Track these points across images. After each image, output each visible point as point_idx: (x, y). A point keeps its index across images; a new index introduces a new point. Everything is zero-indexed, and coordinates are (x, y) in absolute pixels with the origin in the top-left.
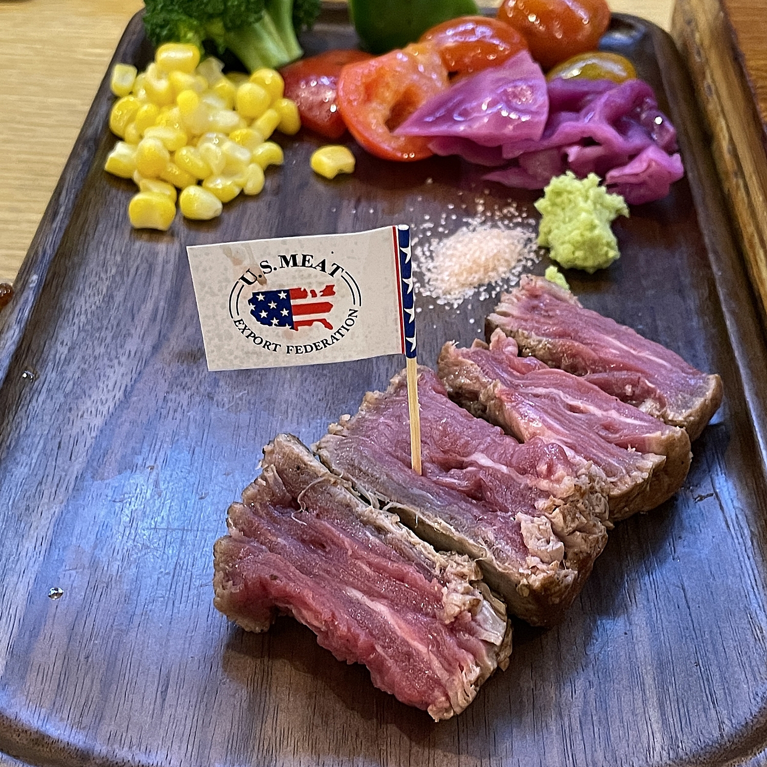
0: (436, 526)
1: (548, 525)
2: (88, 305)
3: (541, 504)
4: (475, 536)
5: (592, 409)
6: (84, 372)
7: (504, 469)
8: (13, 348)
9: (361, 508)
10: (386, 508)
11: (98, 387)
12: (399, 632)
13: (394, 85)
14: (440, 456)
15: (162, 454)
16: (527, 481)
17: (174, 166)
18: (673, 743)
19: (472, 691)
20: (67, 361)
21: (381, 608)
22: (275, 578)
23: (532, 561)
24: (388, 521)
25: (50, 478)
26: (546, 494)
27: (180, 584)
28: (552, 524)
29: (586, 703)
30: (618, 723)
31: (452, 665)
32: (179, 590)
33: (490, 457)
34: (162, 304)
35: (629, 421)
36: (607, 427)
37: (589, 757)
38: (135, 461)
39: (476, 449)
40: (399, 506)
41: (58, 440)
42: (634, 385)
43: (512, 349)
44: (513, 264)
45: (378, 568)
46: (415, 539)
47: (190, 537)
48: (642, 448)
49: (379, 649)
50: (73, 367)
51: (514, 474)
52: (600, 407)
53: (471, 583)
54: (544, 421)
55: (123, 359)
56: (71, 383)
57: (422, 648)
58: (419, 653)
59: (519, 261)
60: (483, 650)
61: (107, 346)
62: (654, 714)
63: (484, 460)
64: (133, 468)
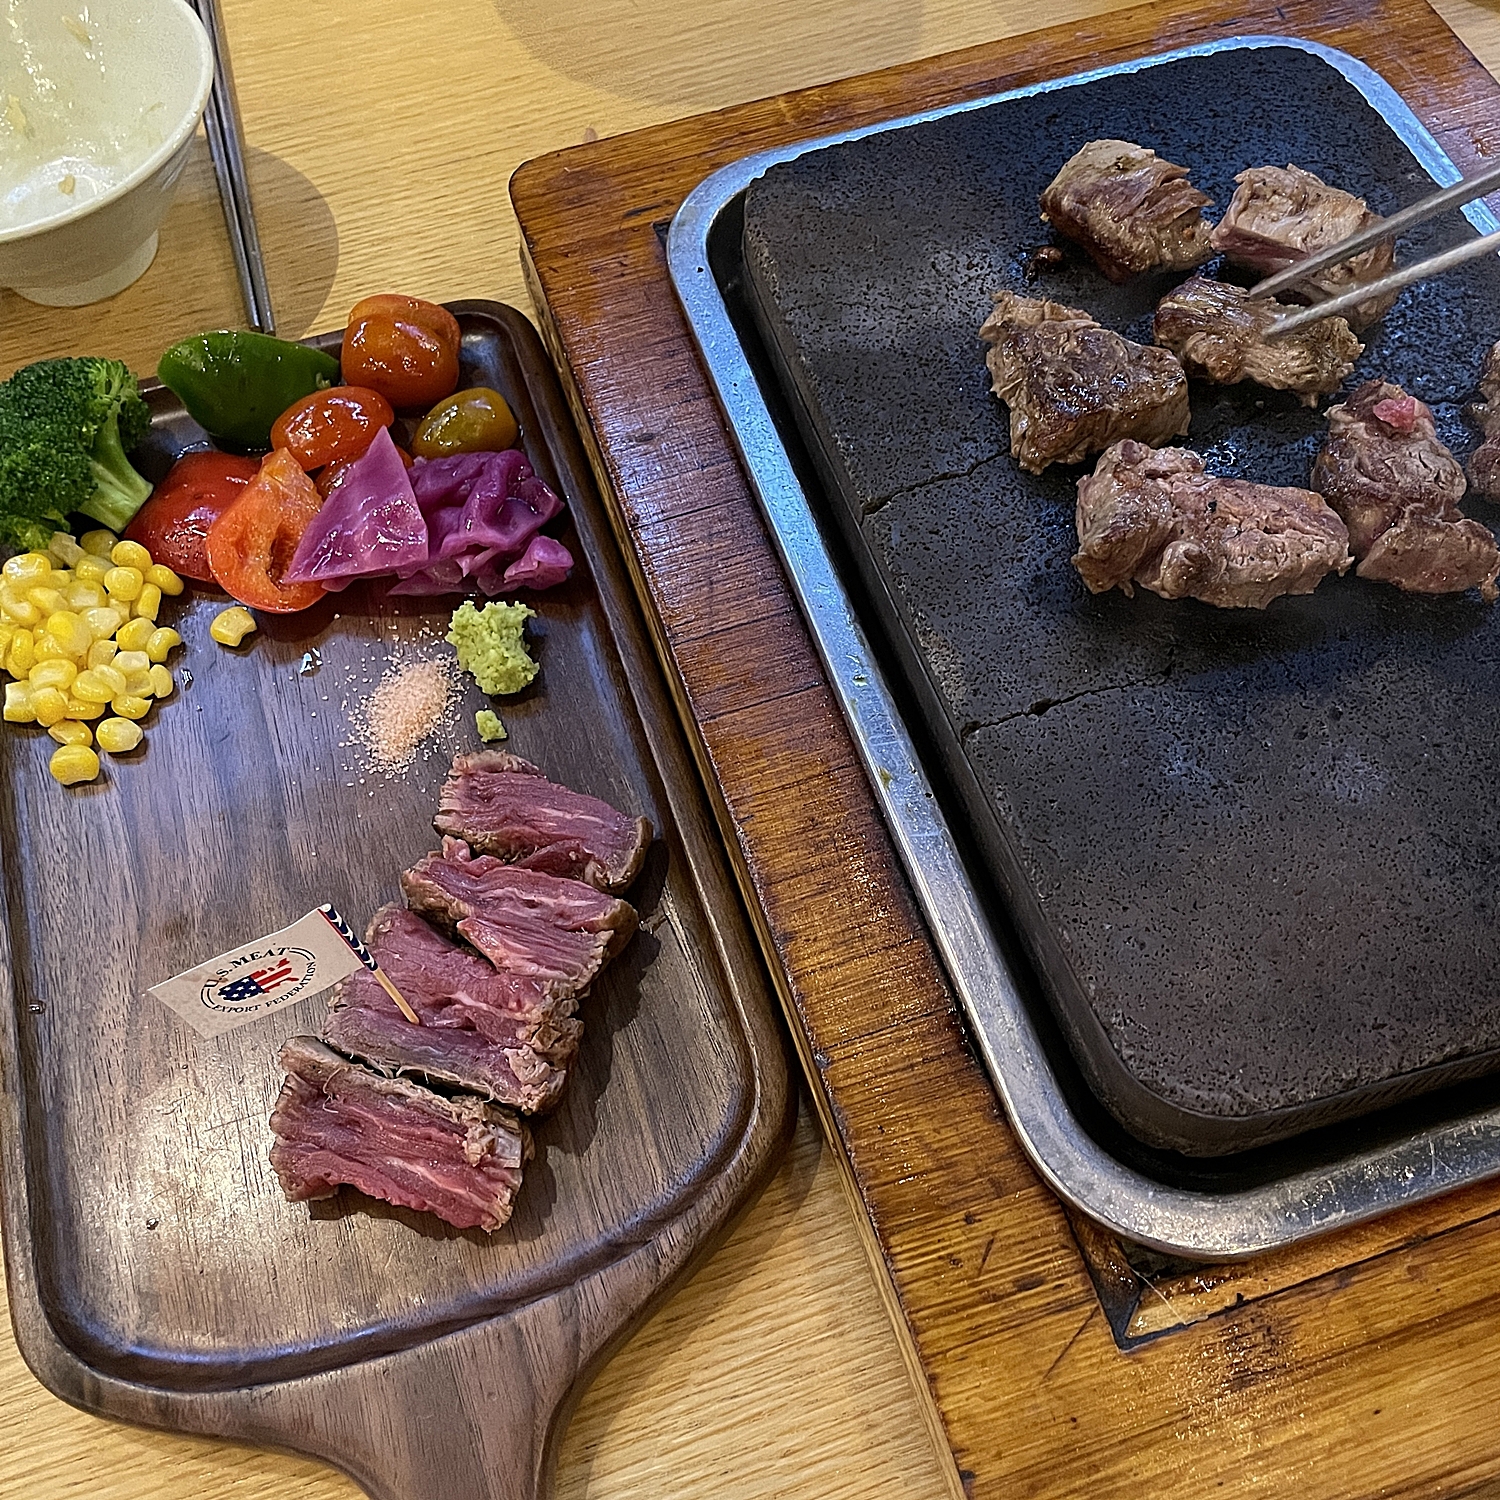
0: (443, 1077)
1: (531, 1052)
2: (57, 901)
3: (521, 1034)
4: (476, 1078)
5: (544, 899)
6: (84, 982)
7: (484, 1006)
8: (10, 993)
9: (381, 1084)
10: (398, 1073)
11: (104, 995)
12: (440, 1185)
13: (264, 528)
14: (430, 1000)
15: (190, 1049)
16: (505, 1014)
17: (75, 703)
18: (670, 1174)
19: (509, 1209)
20: (65, 976)
21: (419, 1169)
22: (329, 1175)
23: (526, 1089)
24: (404, 1087)
25: (101, 1110)
26: (524, 1023)
27: (252, 1175)
28: (534, 1050)
29: (601, 1161)
30: (627, 1169)
31: (488, 1196)
32: (254, 1181)
33: (470, 995)
34: (126, 871)
35: (577, 903)
36: (561, 915)
37: (612, 1207)
38: (169, 1065)
39: (457, 989)
40: (409, 1068)
41: (92, 1067)
42: (577, 850)
43: (465, 852)
44: (444, 705)
45: (408, 1135)
46: (430, 1095)
47: (244, 1126)
48: (593, 929)
49: (429, 1203)
50: (73, 980)
51: (493, 1009)
52: (552, 897)
53: (485, 1124)
54: (506, 945)
55: (116, 954)
56: (78, 999)
57: (461, 1191)
58: (461, 1196)
59: (449, 697)
60: (507, 1175)
61: (94, 945)
62: (652, 1151)
63: (468, 1001)
64: (169, 1073)
